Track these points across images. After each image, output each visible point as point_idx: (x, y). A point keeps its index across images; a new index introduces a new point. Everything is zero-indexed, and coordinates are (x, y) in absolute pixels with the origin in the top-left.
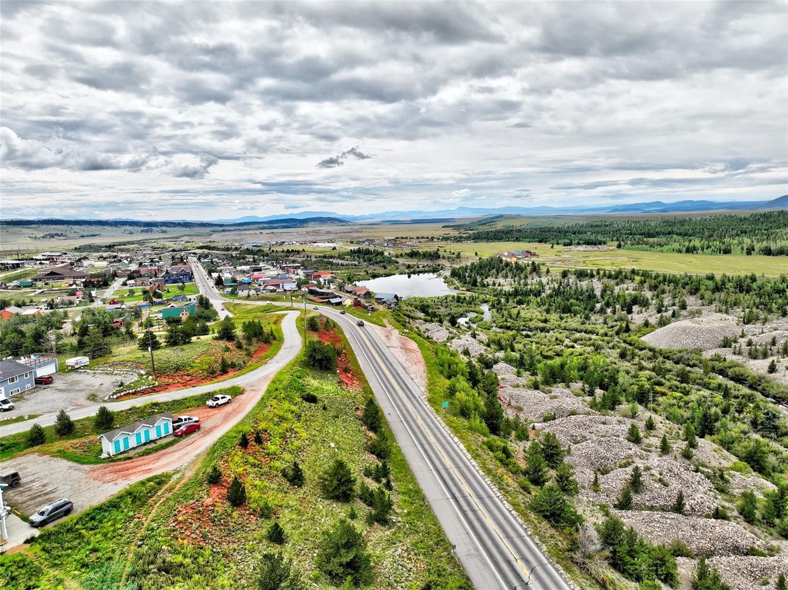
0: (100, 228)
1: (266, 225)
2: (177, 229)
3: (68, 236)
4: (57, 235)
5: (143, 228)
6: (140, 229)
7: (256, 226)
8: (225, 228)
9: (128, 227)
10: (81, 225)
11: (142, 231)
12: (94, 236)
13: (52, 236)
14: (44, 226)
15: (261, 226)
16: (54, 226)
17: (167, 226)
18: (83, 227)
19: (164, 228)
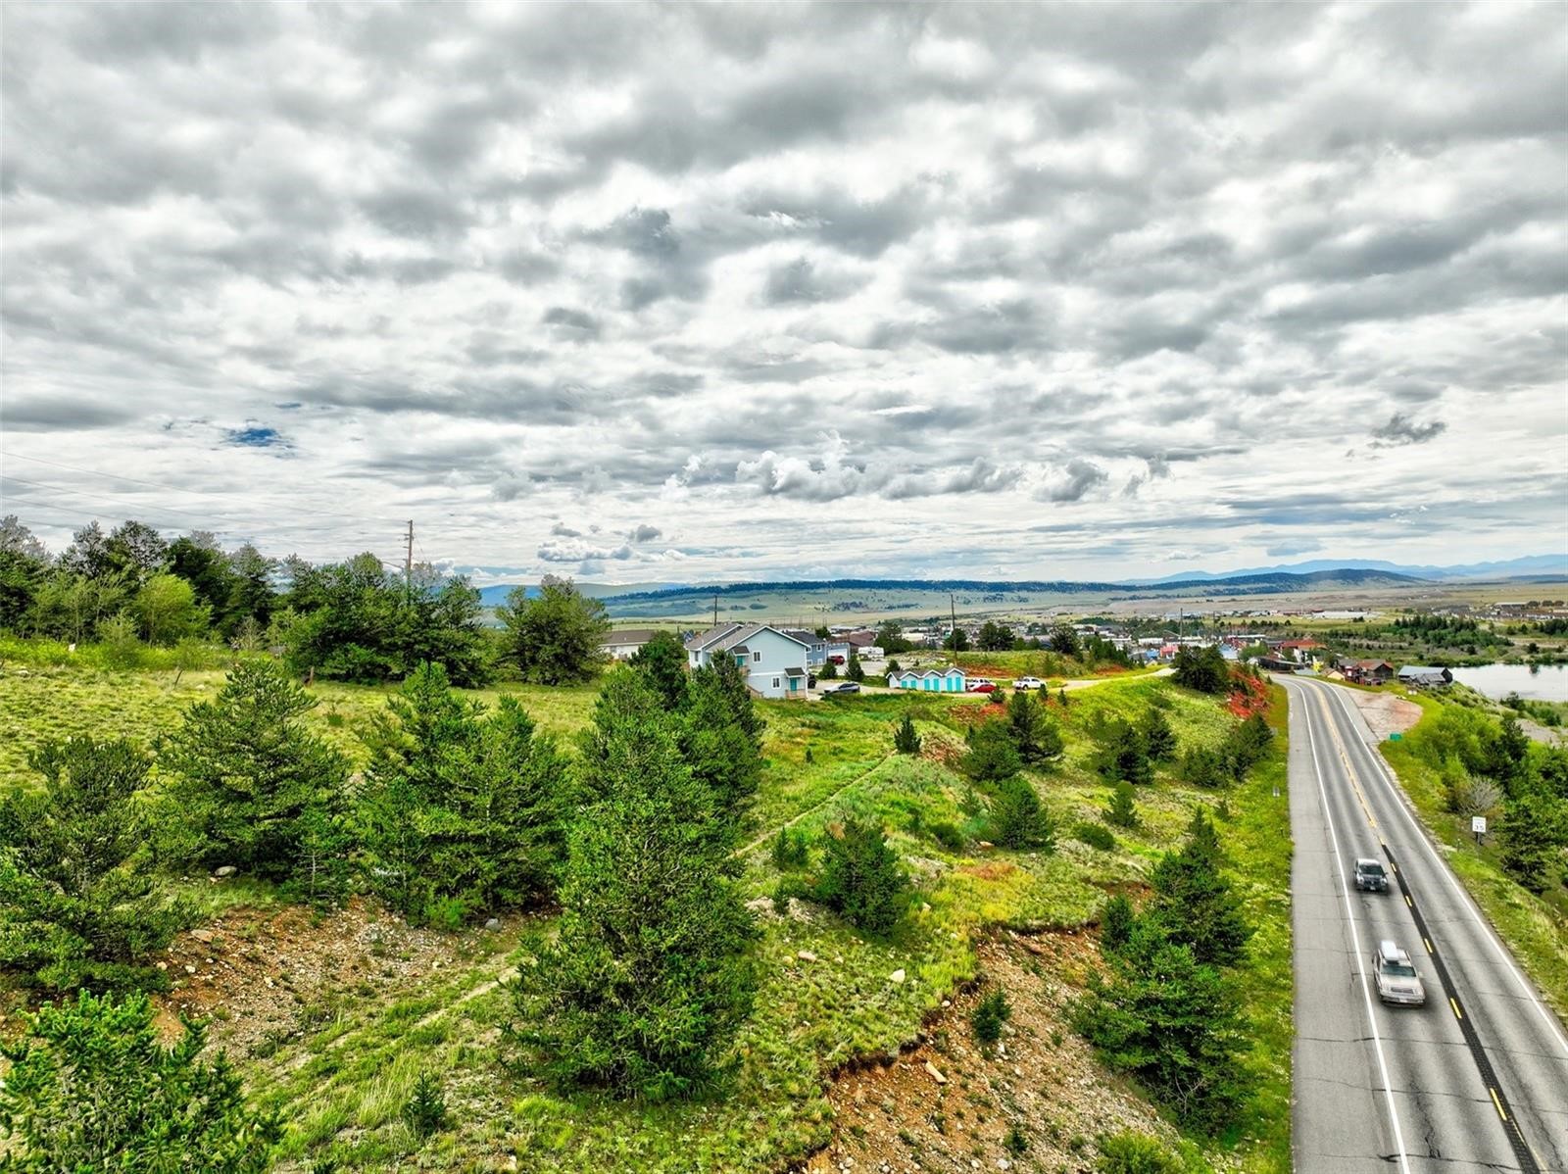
0: (918, 593)
1: (1221, 588)
2: (1047, 594)
3: (870, 606)
4: (854, 604)
5: (987, 594)
6: (982, 595)
7: (1201, 589)
8: (1137, 593)
9: (962, 593)
10: (890, 588)
11: (985, 599)
12: (908, 606)
13: (847, 607)
14: (837, 591)
15: (1211, 588)
16: (850, 591)
17: (1029, 590)
18: (892, 592)
19: (1024, 594)
